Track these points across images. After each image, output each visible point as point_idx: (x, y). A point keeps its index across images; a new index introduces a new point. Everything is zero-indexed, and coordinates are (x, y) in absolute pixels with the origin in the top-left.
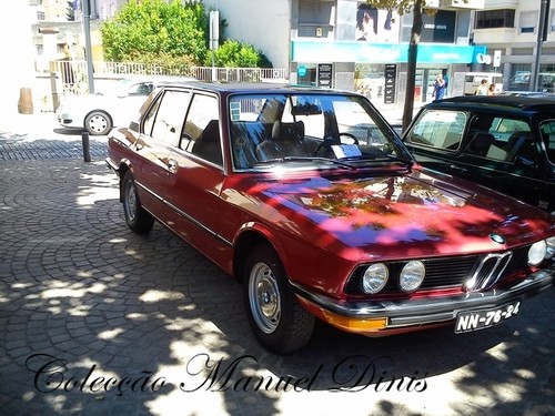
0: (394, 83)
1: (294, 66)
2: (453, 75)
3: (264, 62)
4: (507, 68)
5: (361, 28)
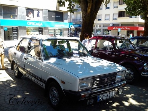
0: (42, 33)
4: (95, 30)
5: (28, 16)
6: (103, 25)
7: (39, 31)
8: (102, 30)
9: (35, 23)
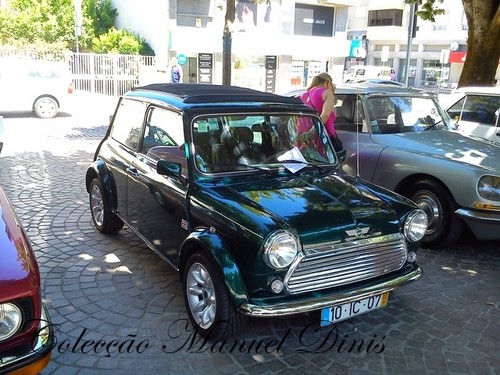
0: (274, 74)
1: (172, 54)
3: (147, 50)
4: (396, 63)
5: (241, 20)
6: (425, 46)
7: (267, 68)
8: (419, 62)
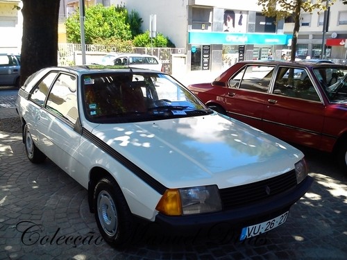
0: (244, 56)
1: (189, 47)
2: (275, 51)
3: (170, 44)
5: (226, 24)
6: (314, 35)
8: (310, 46)
9: (237, 36)
